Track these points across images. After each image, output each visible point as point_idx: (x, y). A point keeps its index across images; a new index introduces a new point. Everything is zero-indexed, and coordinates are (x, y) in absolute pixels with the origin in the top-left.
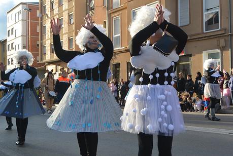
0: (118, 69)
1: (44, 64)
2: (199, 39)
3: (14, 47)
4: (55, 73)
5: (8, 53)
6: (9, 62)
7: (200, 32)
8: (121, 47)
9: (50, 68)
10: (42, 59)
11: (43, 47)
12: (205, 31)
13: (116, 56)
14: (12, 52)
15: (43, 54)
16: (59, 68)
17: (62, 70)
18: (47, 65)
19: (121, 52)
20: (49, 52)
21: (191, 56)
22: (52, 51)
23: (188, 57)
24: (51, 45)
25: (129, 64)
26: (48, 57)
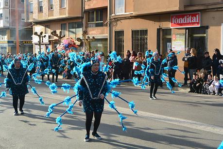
0: (121, 37)
1: (31, 23)
2: (217, 10)
4: (45, 36)
8: (125, 12)
9: (38, 29)
10: (28, 19)
11: (29, 4)
13: (119, 22)
15: (29, 12)
16: (49, 31)
17: (54, 33)
18: (34, 25)
19: (126, 18)
20: (37, 11)
21: (207, 27)
22: (41, 9)
23: (204, 29)
24: (39, 3)
25: (135, 33)
26: (35, 16)
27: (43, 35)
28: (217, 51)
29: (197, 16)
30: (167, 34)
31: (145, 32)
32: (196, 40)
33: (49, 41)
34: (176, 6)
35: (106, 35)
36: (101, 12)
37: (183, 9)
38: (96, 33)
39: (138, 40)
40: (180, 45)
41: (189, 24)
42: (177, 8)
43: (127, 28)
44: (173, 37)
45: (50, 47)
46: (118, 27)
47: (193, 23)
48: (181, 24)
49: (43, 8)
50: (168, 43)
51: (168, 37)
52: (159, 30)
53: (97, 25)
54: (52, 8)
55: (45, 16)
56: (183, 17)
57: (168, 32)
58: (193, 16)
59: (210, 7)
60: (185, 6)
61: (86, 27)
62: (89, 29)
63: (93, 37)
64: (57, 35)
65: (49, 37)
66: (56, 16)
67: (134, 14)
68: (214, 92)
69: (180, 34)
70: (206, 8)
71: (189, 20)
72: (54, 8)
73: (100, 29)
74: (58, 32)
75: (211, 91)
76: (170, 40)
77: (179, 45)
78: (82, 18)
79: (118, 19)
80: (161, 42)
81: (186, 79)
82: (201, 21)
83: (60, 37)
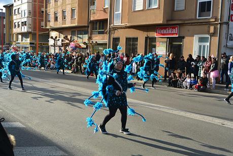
1: (48, 29)
2: (192, 24)
3: (20, 12)
4: (59, 40)
5: (15, 17)
6: (15, 26)
7: (194, 17)
8: (122, 23)
9: (54, 34)
10: (46, 26)
11: (47, 15)
12: (198, 18)
13: (116, 31)
14: (19, 16)
15: (47, 21)
16: (62, 36)
17: (66, 38)
18: (51, 31)
19: (121, 28)
20: (53, 20)
21: (183, 37)
22: (56, 19)
23: (181, 38)
24: (55, 14)
25: (128, 39)
26: (52, 24)
27: (57, 39)
28: (191, 56)
29: (176, 28)
30: (153, 42)
31: (136, 39)
32: (175, 47)
33: (62, 44)
34: (160, 20)
35: (106, 41)
36: (103, 23)
37: (166, 23)
38: (98, 39)
39: (130, 45)
40: (163, 50)
41: (170, 34)
42: (161, 22)
43: (123, 35)
44: (157, 44)
45: (63, 48)
46: (116, 35)
47: (173, 34)
48: (164, 34)
49: (58, 18)
50: (153, 49)
51: (154, 44)
52: (146, 38)
53: (100, 33)
54: (65, 18)
55: (59, 24)
56: (165, 28)
57: (153, 39)
58: (173, 28)
59: (186, 22)
60: (167, 21)
61: (91, 34)
62: (93, 35)
63: (96, 42)
64: (68, 40)
65: (62, 41)
66: (68, 24)
67: (128, 25)
68: (187, 87)
69: (162, 42)
70: (183, 22)
71: (170, 31)
72: (66, 18)
73: (101, 36)
74: (69, 37)
75: (185, 86)
76: (155, 46)
77: (161, 50)
78: (88, 27)
79: (116, 28)
80: (148, 47)
81: (166, 76)
82: (179, 32)
83: (71, 41)
